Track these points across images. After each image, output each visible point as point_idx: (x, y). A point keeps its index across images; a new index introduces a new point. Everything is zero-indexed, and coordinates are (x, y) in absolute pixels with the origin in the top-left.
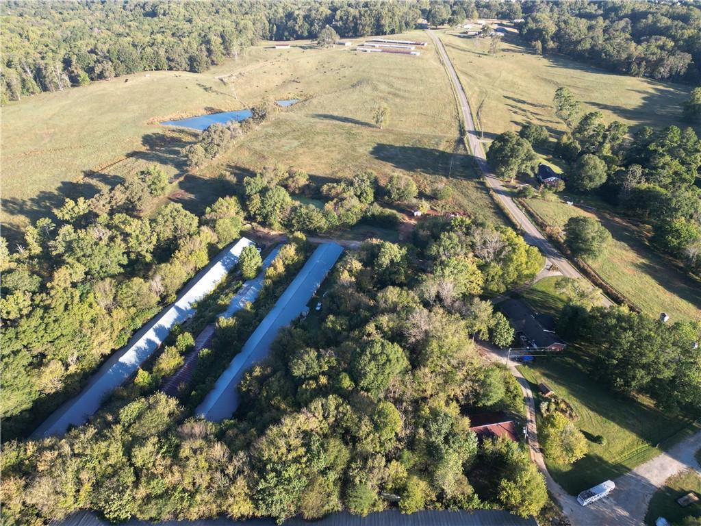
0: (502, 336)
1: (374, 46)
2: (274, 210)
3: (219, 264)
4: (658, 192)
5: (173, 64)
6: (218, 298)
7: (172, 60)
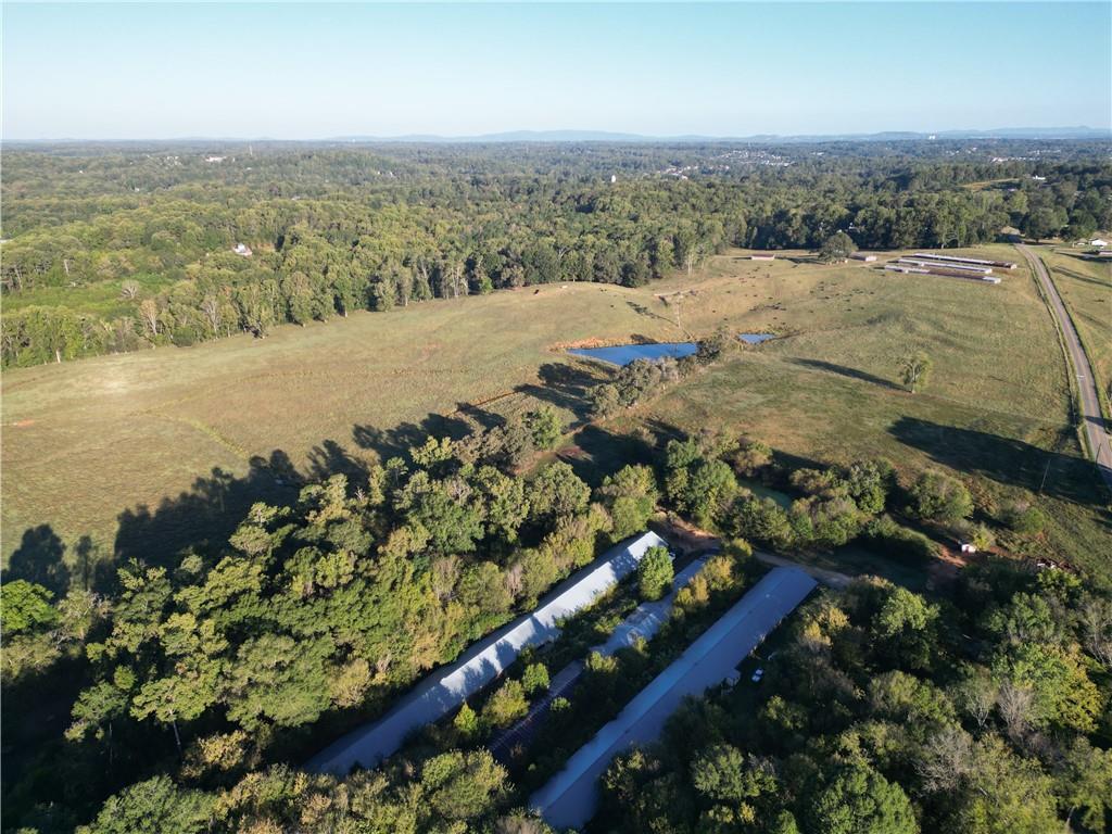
1: (916, 265)
2: (707, 497)
3: (607, 565)
5: (600, 274)
6: (597, 619)
7: (601, 269)
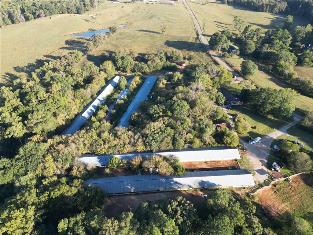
0: (221, 100)
1: (156, 2)
2: (127, 65)
3: (110, 85)
4: (274, 52)
6: (112, 96)
7: (69, 9)
